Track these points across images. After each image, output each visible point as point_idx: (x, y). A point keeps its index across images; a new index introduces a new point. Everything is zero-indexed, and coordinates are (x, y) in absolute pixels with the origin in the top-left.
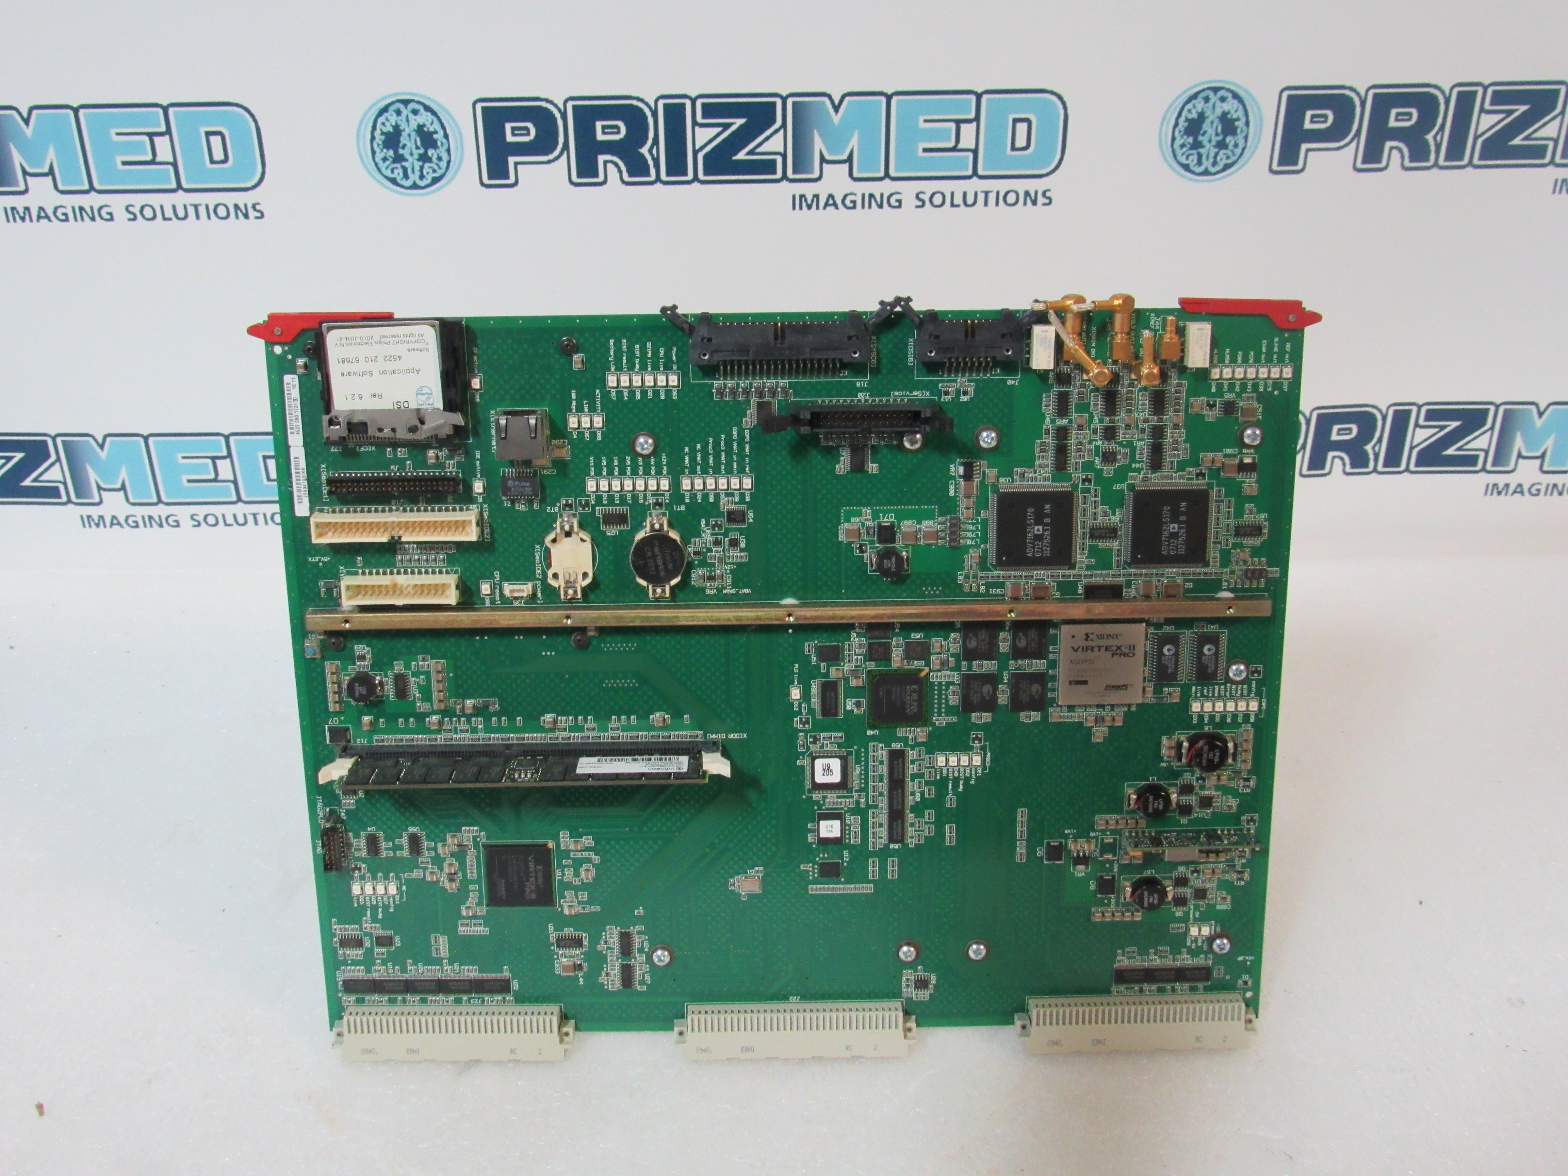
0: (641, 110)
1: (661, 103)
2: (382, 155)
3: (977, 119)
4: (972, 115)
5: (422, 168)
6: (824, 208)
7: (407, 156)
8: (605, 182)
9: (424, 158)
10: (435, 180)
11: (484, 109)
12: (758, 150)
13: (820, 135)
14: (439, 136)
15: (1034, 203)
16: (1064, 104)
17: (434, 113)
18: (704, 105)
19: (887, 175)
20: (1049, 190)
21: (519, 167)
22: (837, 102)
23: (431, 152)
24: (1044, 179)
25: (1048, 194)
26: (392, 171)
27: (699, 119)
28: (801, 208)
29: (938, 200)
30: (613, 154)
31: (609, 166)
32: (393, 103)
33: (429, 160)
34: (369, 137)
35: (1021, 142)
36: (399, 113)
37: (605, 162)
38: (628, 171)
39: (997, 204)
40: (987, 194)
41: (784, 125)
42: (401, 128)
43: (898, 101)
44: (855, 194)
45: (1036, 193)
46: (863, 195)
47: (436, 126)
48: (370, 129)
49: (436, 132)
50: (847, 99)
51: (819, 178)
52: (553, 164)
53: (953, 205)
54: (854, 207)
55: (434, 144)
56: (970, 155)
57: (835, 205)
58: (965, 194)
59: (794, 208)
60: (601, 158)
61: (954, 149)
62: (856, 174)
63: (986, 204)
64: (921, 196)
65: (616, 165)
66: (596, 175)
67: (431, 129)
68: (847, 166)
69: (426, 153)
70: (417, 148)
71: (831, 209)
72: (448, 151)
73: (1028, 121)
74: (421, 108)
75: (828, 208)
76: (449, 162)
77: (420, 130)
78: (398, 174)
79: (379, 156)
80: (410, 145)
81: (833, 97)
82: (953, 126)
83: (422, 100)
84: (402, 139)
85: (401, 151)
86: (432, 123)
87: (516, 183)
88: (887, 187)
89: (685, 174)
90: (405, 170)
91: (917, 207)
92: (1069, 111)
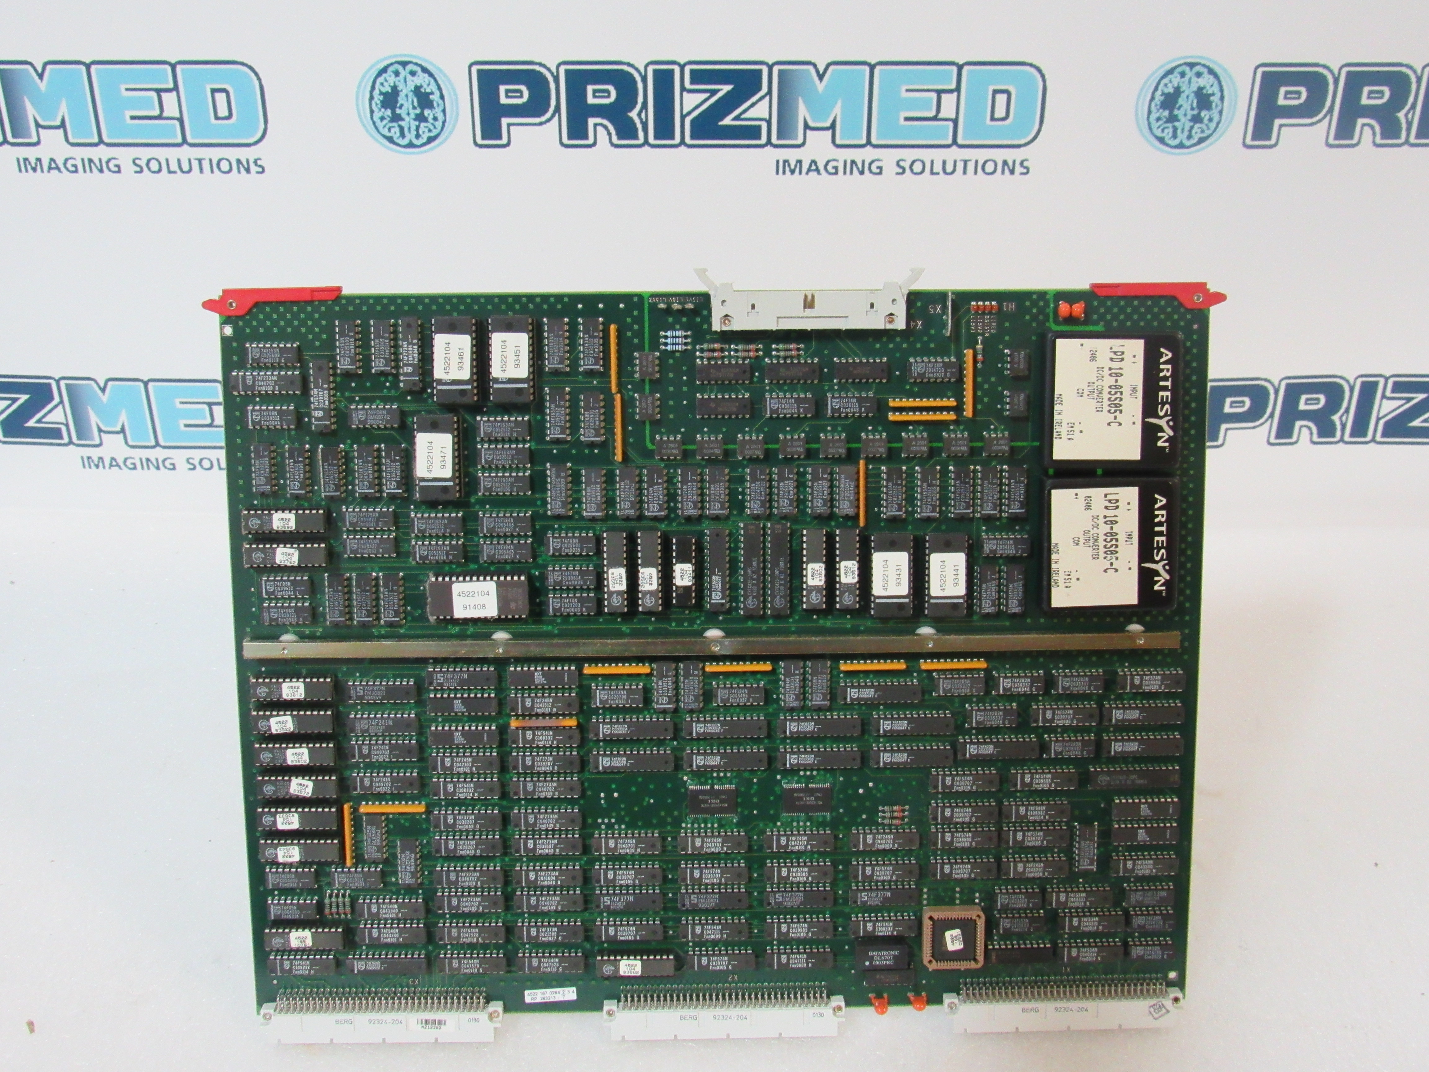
0: (631, 75)
1: (651, 69)
2: (380, 114)
3: (958, 89)
4: (953, 86)
5: (418, 127)
6: (807, 173)
7: (404, 115)
8: (594, 144)
9: (421, 118)
10: (431, 140)
11: (479, 72)
12: (743, 116)
13: (804, 102)
14: (435, 98)
15: (1012, 172)
16: (1043, 76)
17: (431, 75)
18: (692, 72)
19: (869, 142)
20: (1027, 160)
21: (512, 128)
22: (821, 71)
23: (426, 112)
24: (1022, 149)
25: (1025, 164)
26: (389, 130)
27: (687, 85)
28: (784, 172)
29: (918, 167)
30: (603, 118)
31: (599, 128)
32: (392, 64)
33: (425, 120)
34: (368, 96)
35: (1000, 112)
36: (397, 74)
37: (596, 125)
38: (617, 134)
39: (976, 173)
40: (965, 162)
41: (769, 93)
42: (399, 89)
43: (881, 70)
44: (837, 161)
45: (1014, 162)
46: (845, 162)
47: (433, 87)
48: (369, 89)
49: (432, 93)
50: (832, 68)
51: (803, 144)
52: (544, 126)
53: (932, 173)
54: (836, 173)
55: (430, 105)
56: (951, 124)
57: (817, 170)
58: (944, 163)
59: (777, 173)
60: (592, 121)
61: (935, 118)
62: (838, 141)
63: (965, 172)
64: (901, 163)
65: (606, 127)
66: (586, 137)
67: (428, 90)
68: (830, 132)
69: (422, 113)
70: (414, 108)
71: (813, 174)
72: (444, 111)
73: (1008, 92)
74: (419, 69)
75: (810, 174)
76: (444, 123)
77: (417, 90)
78: (395, 133)
79: (377, 116)
80: (408, 105)
81: (818, 66)
82: (934, 95)
83: (420, 62)
84: (400, 99)
85: (398, 111)
86: (429, 85)
87: (508, 144)
88: (868, 154)
89: (672, 138)
90: (402, 129)
91: (898, 174)
92: (1048, 84)
